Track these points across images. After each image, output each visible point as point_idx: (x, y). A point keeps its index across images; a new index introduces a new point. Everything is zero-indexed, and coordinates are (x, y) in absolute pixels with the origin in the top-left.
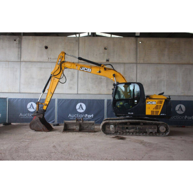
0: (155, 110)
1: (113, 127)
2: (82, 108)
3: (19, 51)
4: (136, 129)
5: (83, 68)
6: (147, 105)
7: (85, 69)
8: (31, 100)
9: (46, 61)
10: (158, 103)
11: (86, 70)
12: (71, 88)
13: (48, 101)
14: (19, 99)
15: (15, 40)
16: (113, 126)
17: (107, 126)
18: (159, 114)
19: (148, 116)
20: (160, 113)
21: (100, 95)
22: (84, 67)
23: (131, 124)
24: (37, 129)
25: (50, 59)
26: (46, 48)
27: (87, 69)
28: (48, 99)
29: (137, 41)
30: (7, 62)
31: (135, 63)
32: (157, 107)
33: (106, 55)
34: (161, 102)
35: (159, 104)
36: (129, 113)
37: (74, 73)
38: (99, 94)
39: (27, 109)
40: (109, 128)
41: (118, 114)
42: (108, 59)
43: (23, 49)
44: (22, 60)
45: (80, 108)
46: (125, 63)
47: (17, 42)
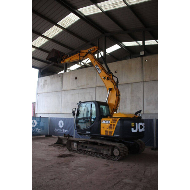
0: (109, 130)
1: (76, 145)
3: (61, 84)
4: (93, 149)
6: (101, 124)
8: (61, 119)
9: (76, 89)
10: (112, 122)
14: (55, 118)
15: (60, 76)
16: (76, 143)
17: (72, 144)
18: (112, 135)
19: (103, 136)
20: (114, 134)
25: (78, 87)
26: (76, 78)
30: (56, 92)
32: (110, 127)
34: (115, 121)
35: (113, 124)
36: (87, 132)
37: (93, 96)
39: (58, 125)
40: (73, 145)
43: (63, 82)
44: (63, 90)
46: (132, 83)
47: (61, 77)
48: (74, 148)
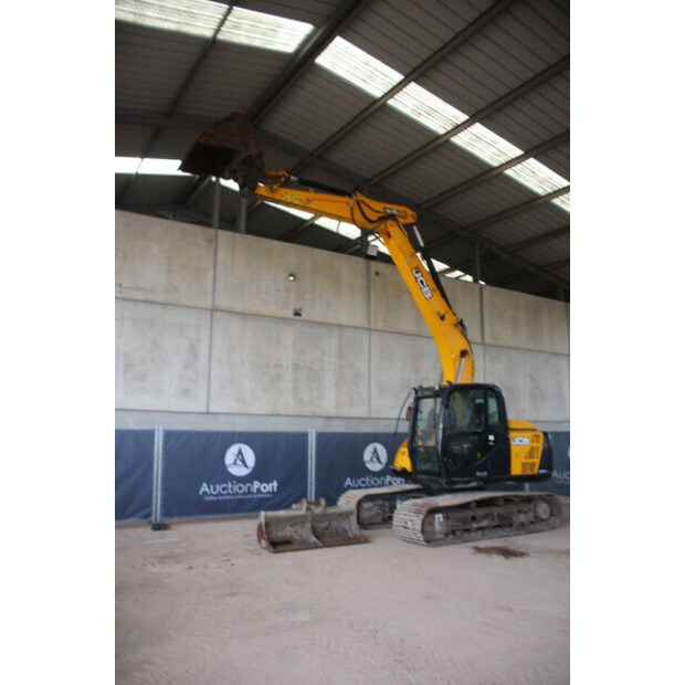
1: (442, 519)
2: (243, 462)
4: (493, 520)
10: (532, 442)
12: (186, 393)
16: (441, 516)
17: (426, 520)
18: (536, 471)
21: (276, 419)
23: (481, 503)
29: (368, 268)
31: (365, 329)
33: (293, 295)
34: (537, 439)
35: (535, 445)
37: (199, 342)
38: (273, 415)
41: (454, 479)
42: (297, 307)
45: (239, 462)
46: (340, 326)
48: (434, 532)
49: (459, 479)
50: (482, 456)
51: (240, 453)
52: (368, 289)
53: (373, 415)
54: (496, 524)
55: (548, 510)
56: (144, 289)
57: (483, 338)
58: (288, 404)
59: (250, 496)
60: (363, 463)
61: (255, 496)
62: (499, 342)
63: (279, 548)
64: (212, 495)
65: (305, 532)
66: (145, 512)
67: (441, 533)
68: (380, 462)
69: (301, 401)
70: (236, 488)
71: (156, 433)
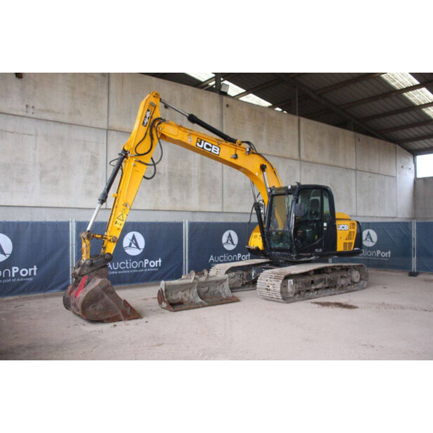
1: (292, 284)
4: (325, 283)
5: (203, 142)
6: (338, 232)
7: (208, 146)
10: (350, 228)
11: (210, 149)
13: (118, 229)
18: (352, 249)
21: (157, 213)
22: (205, 142)
23: (317, 272)
24: (107, 317)
25: (31, 110)
27: (211, 146)
28: (119, 222)
29: (221, 101)
34: (353, 226)
35: (352, 230)
38: (154, 210)
40: (286, 286)
41: (301, 254)
48: (287, 292)
49: (304, 254)
50: (319, 238)
51: (134, 238)
52: (222, 117)
53: (225, 210)
54: (327, 285)
55: (359, 275)
56: (53, 112)
57: (300, 155)
58: (165, 202)
59: (142, 270)
60: (222, 245)
61: (146, 270)
62: (311, 159)
63: (176, 308)
64: (114, 270)
65: (193, 295)
66: (63, 285)
67: (292, 293)
68: (233, 244)
69: (175, 199)
70: (132, 265)
71: (70, 224)
